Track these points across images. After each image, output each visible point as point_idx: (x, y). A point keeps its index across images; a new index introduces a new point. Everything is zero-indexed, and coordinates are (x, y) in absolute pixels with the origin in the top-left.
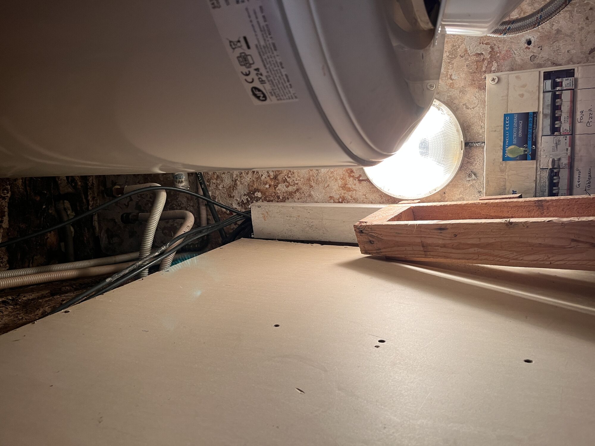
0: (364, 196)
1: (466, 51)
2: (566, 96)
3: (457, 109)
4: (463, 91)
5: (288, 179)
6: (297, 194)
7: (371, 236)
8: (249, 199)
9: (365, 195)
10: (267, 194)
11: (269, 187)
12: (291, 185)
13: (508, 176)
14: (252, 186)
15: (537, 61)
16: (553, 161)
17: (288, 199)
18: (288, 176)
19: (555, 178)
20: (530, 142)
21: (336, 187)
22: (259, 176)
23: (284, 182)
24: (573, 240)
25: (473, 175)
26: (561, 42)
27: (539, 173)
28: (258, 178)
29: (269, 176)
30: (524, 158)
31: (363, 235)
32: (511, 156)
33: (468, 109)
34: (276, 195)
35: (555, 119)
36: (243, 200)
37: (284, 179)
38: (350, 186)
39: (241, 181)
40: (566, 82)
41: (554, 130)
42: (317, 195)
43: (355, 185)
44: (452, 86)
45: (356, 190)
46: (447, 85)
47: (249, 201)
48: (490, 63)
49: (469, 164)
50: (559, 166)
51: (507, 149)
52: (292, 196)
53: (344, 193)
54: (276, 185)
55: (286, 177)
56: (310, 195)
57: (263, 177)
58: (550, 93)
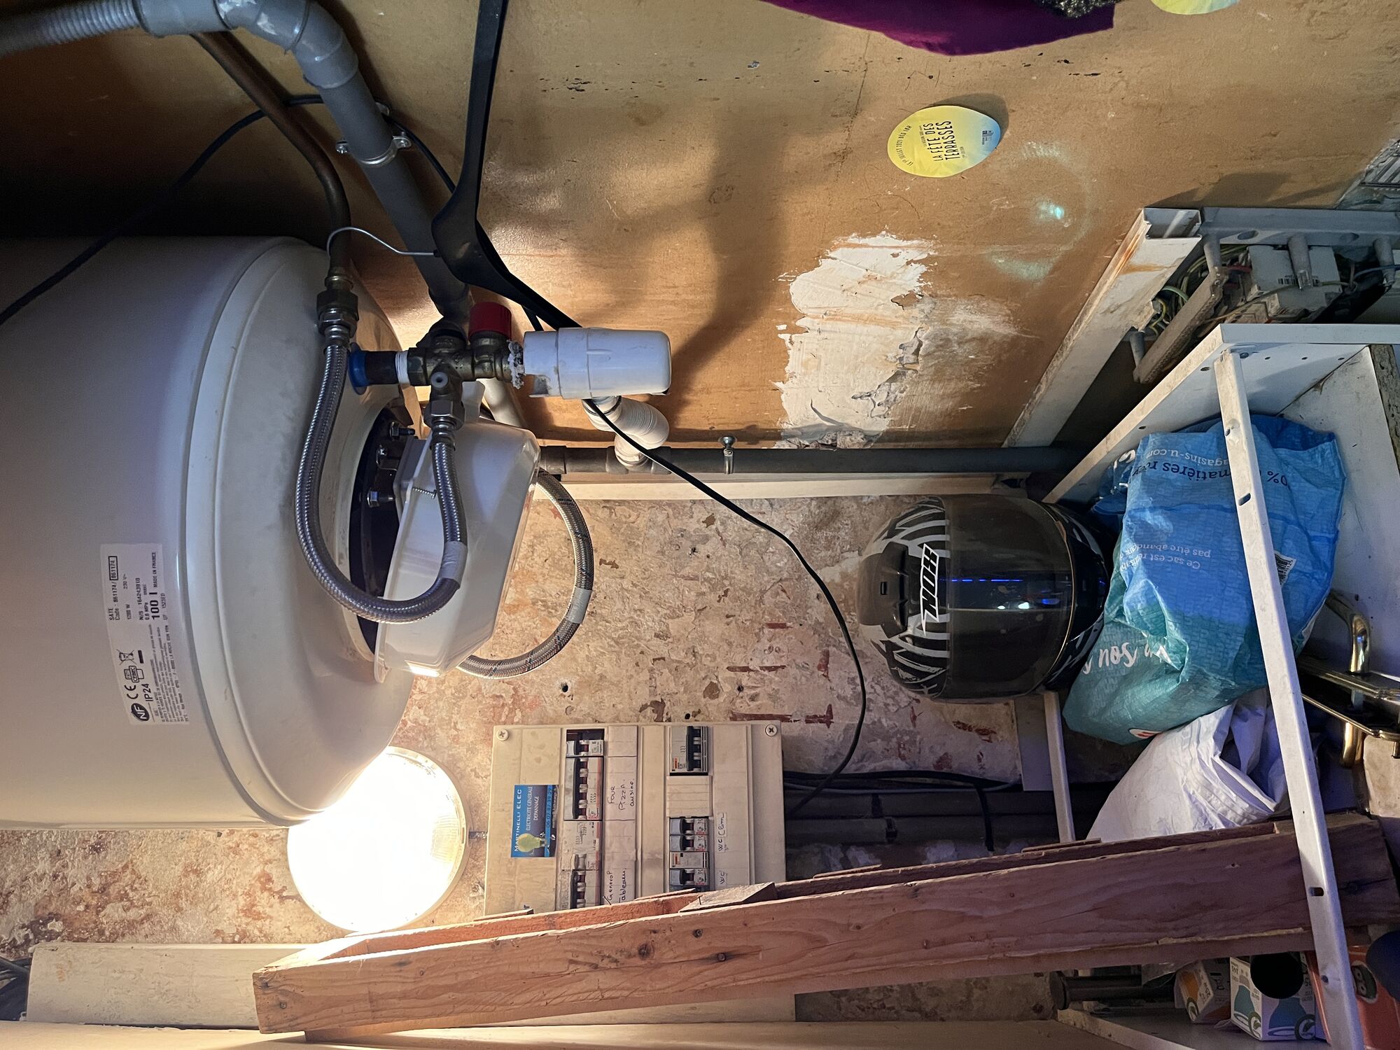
0: (286, 929)
1: (480, 689)
2: (593, 765)
3: (462, 777)
4: (472, 750)
5: (131, 894)
6: (146, 925)
7: (285, 993)
8: (31, 937)
9: (288, 927)
10: (77, 924)
11: (85, 911)
12: (135, 906)
13: (519, 881)
14: (45, 908)
15: (575, 715)
16: (577, 858)
17: (123, 935)
18: (132, 886)
19: (579, 884)
20: (548, 829)
21: (231, 911)
22: (67, 885)
23: (122, 900)
24: (572, 962)
25: (480, 888)
26: (605, 692)
27: (559, 878)
28: (63, 891)
29: (89, 886)
30: (540, 853)
31: (270, 991)
32: (522, 850)
33: (478, 777)
34: (96, 927)
35: (579, 796)
36: (17, 939)
37: (122, 892)
38: (261, 910)
39: (21, 896)
40: (593, 746)
41: (578, 812)
42: (190, 927)
43: (271, 906)
44: (455, 739)
45: (271, 918)
46: (448, 737)
47: (30, 940)
48: (512, 711)
49: (475, 870)
50: (585, 866)
51: (517, 839)
52: (134, 931)
53: (247, 924)
54: (100, 906)
55: (127, 888)
56: (174, 929)
57: (76, 888)
58: (574, 760)
